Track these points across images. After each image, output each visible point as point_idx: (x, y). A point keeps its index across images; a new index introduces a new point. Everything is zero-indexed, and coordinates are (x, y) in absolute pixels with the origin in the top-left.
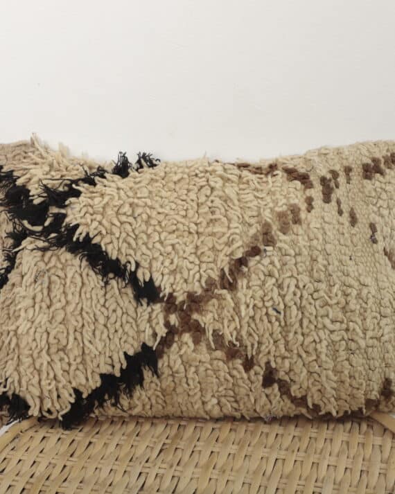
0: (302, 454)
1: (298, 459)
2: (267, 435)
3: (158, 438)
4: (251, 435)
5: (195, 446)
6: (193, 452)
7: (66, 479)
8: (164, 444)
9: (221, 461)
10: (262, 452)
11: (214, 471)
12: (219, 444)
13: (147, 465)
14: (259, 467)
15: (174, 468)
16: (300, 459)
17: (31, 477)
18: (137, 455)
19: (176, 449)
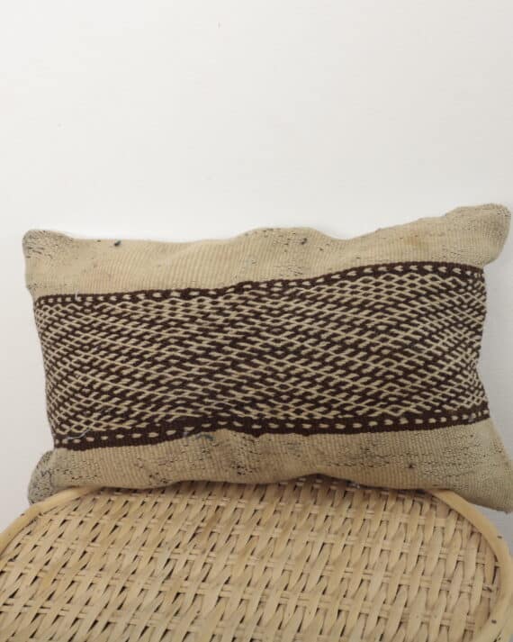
0: (352, 538)
1: (347, 543)
2: (316, 516)
3: (192, 521)
4: (298, 517)
5: (233, 530)
6: (230, 536)
7: (84, 567)
8: (198, 528)
9: (260, 546)
10: (307, 536)
11: (252, 558)
12: (260, 528)
13: (177, 551)
14: (303, 553)
15: (206, 554)
16: (351, 543)
17: (47, 564)
18: (166, 540)
19: (212, 533)
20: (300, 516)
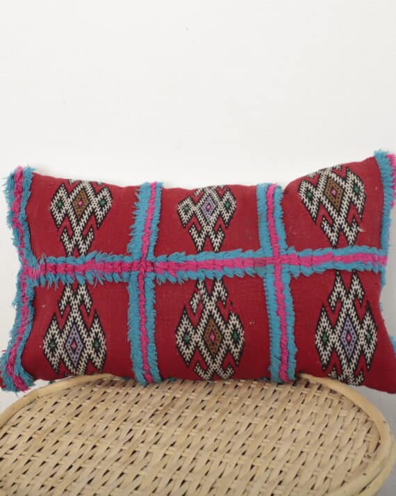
0: (273, 420)
1: (268, 424)
2: (248, 406)
3: (153, 405)
5: (183, 412)
6: (180, 416)
7: (68, 432)
8: (157, 410)
9: (202, 423)
10: (239, 418)
11: (193, 430)
12: (204, 412)
13: (138, 424)
14: (234, 429)
15: (160, 426)
16: (271, 424)
17: (40, 429)
18: (131, 417)
19: (166, 414)
20: (236, 405)
